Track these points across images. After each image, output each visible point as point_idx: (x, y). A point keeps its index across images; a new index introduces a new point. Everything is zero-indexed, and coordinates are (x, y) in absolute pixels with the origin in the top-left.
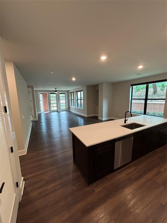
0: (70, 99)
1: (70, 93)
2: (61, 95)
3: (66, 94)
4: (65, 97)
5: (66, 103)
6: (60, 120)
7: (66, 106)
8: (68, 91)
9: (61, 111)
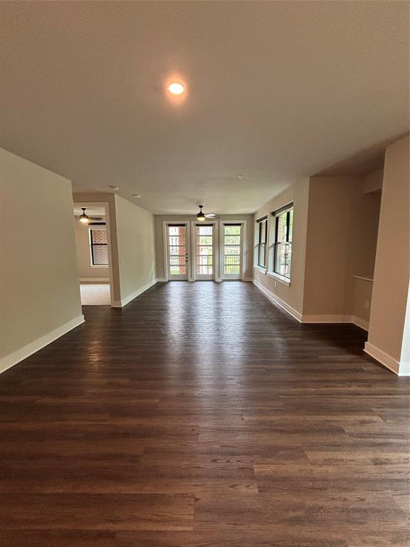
0: (256, 242)
1: (258, 221)
2: (228, 230)
3: (245, 225)
4: (241, 235)
5: (241, 255)
6: (218, 311)
7: (241, 265)
8: (253, 215)
9: (224, 281)
